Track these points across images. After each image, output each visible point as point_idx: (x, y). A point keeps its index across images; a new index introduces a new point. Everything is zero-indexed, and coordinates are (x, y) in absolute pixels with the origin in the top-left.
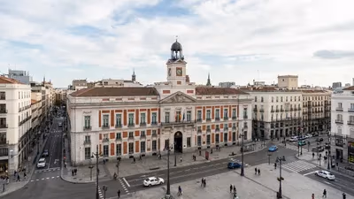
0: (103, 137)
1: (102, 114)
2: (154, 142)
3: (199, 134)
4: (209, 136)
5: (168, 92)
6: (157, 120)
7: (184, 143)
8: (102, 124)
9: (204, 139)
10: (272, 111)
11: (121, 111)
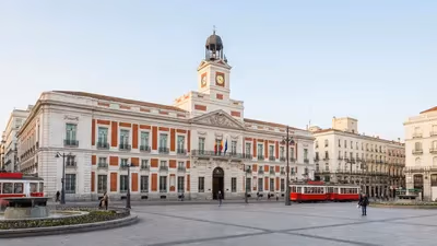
0: (97, 161)
1: (97, 126)
2: (181, 179)
3: (249, 176)
4: (261, 180)
5: (204, 108)
6: (186, 147)
7: (227, 185)
8: (97, 141)
9: (254, 183)
10: (340, 159)
11: (129, 125)
